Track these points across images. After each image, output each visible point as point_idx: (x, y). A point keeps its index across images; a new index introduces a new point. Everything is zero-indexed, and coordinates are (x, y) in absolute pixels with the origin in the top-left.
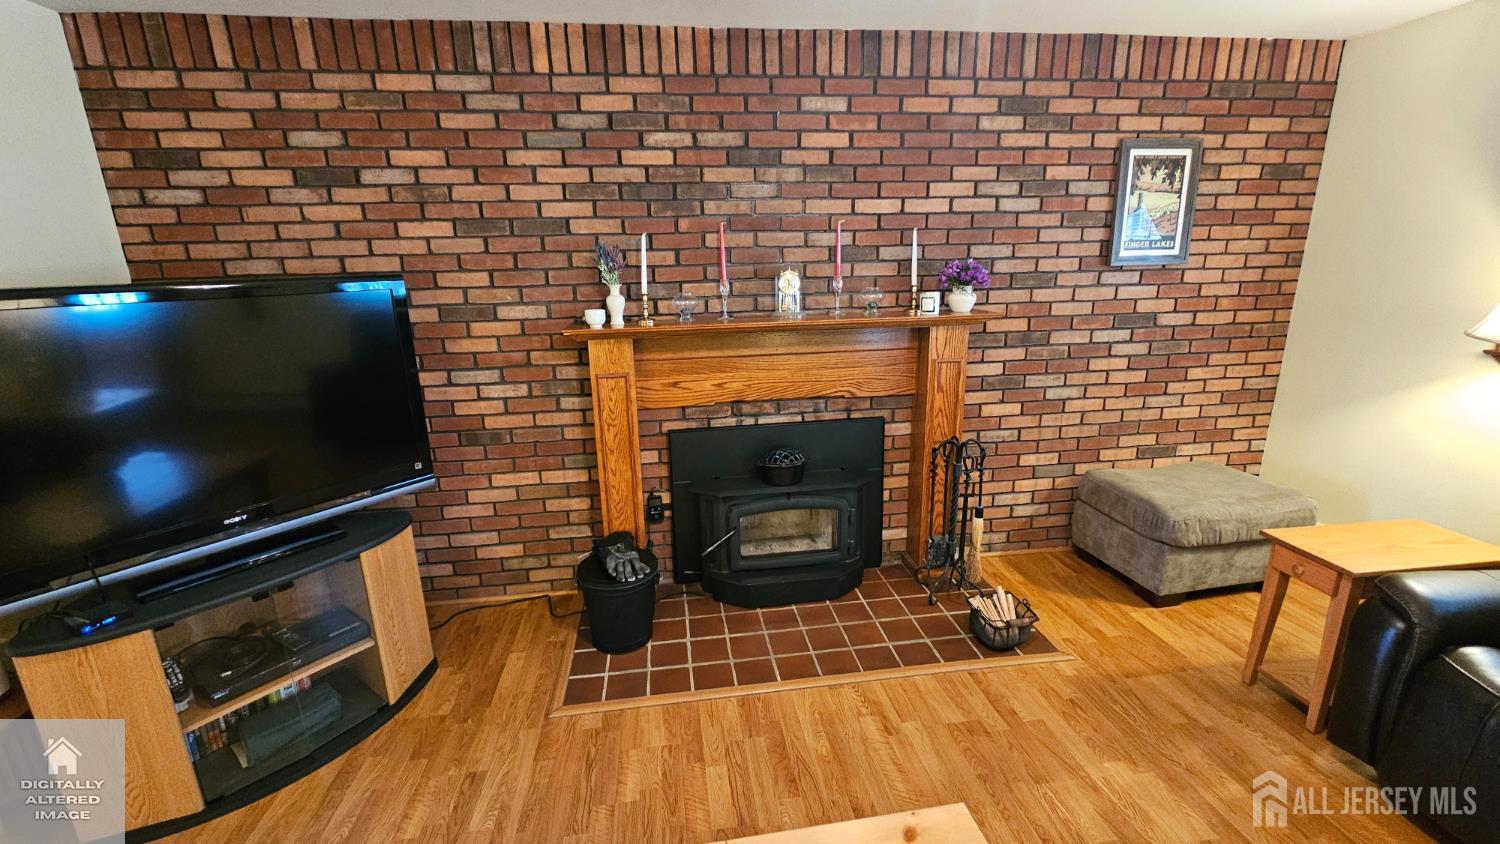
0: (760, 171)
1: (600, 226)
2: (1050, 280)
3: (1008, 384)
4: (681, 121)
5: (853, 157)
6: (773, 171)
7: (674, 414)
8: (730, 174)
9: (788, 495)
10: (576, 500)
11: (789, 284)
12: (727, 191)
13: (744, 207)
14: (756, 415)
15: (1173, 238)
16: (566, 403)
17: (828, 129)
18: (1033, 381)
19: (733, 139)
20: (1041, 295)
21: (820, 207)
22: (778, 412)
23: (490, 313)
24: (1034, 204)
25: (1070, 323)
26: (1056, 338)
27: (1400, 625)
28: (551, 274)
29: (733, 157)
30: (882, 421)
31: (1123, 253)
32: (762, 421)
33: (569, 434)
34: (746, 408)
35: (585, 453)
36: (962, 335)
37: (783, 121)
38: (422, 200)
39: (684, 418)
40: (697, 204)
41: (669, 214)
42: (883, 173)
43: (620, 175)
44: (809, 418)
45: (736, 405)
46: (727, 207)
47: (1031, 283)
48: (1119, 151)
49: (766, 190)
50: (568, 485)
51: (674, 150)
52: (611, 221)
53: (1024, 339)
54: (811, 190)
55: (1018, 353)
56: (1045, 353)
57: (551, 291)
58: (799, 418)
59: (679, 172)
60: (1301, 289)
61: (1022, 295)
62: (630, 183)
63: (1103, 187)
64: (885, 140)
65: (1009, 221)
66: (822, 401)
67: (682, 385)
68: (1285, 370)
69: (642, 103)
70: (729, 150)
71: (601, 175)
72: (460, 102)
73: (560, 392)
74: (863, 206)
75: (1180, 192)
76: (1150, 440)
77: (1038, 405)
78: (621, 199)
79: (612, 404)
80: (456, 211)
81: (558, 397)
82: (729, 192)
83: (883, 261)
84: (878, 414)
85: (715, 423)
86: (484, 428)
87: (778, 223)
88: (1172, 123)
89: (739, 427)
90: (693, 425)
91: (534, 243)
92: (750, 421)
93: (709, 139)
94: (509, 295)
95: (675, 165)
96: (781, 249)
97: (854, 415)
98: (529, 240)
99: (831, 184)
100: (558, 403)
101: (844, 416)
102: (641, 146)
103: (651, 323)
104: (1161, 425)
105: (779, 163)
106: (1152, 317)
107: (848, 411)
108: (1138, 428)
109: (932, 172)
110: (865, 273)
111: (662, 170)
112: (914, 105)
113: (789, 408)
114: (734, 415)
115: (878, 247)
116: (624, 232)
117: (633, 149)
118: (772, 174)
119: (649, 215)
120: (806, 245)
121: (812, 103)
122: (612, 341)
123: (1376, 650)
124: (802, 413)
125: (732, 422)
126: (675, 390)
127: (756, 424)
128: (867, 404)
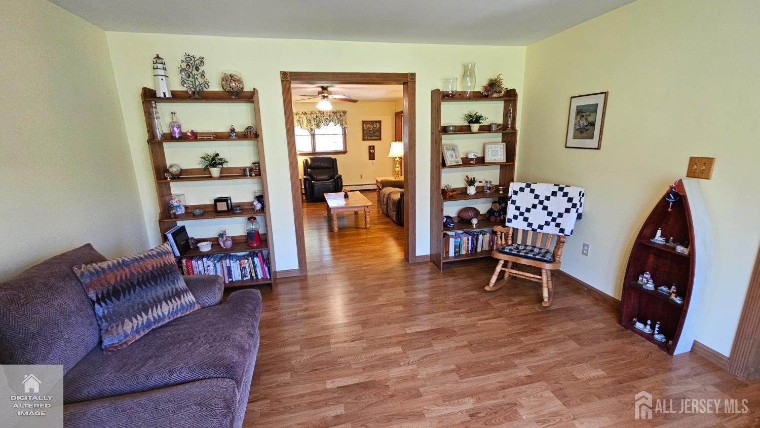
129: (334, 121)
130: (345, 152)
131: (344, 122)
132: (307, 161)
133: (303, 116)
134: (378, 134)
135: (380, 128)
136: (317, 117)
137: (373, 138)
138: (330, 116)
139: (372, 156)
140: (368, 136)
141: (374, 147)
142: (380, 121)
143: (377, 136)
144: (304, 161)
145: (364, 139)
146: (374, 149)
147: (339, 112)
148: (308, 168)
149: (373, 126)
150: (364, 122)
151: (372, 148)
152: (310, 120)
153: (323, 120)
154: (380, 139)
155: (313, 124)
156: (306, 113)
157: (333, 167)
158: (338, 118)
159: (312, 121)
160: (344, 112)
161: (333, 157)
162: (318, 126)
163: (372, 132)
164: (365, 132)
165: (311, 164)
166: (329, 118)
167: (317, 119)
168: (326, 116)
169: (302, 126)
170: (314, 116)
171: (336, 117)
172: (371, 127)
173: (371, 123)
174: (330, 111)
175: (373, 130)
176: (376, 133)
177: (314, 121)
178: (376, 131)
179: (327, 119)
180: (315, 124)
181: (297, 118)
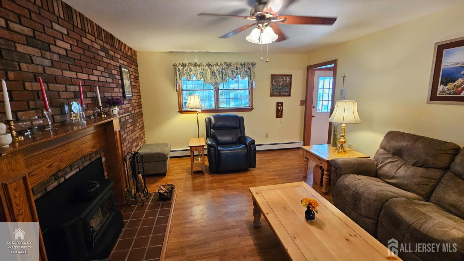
0: (43, 52)
5: (72, 54)
8: (30, 50)
11: (75, 108)
12: (30, 59)
13: (40, 70)
14: (64, 176)
15: (130, 92)
17: (63, 40)
19: (27, 31)
21: (67, 74)
22: (72, 170)
24: (111, 80)
29: (30, 41)
30: (100, 159)
32: (67, 177)
34: (60, 174)
36: (118, 121)
37: (48, 31)
40: (16, 64)
42: (82, 64)
44: (81, 168)
45: (56, 176)
46: (32, 68)
48: (120, 67)
49: (47, 62)
54: (63, 66)
58: (78, 170)
60: (142, 103)
63: (120, 77)
64: (80, 51)
65: (109, 85)
66: (83, 159)
68: (144, 121)
70: (27, 36)
74: (79, 75)
75: (129, 80)
76: (136, 143)
84: (98, 156)
85: (49, 189)
87: (55, 80)
88: (125, 63)
89: (60, 185)
92: (62, 180)
93: (15, 27)
97: (92, 160)
99: (69, 64)
104: (137, 139)
105: (50, 50)
106: (131, 112)
107: (90, 160)
108: (134, 141)
109: (93, 66)
112: (84, 40)
113: (74, 166)
114: (56, 180)
118: (48, 54)
120: (66, 91)
121: (56, 27)
124: (79, 167)
125: (56, 184)
127: (65, 180)
128: (94, 155)
129: (241, 74)
131: (252, 76)
132: (209, 119)
133: (206, 68)
134: (288, 90)
135: (291, 83)
136: (222, 69)
137: (282, 94)
138: (237, 69)
139: (279, 114)
140: (276, 92)
141: (282, 103)
142: (291, 76)
143: (287, 92)
145: (272, 95)
146: (282, 106)
147: (248, 63)
148: (211, 128)
149: (283, 80)
150: (273, 76)
151: (280, 104)
152: (214, 72)
153: (230, 72)
154: (290, 95)
155: (218, 78)
156: (210, 64)
157: (240, 127)
158: (246, 71)
159: (217, 75)
160: (254, 64)
162: (223, 80)
163: (281, 87)
164: (274, 87)
165: (214, 123)
166: (236, 71)
167: (223, 71)
168: (233, 68)
169: (205, 80)
170: (219, 68)
171: (244, 70)
172: (281, 82)
173: (281, 77)
174: (238, 63)
175: (283, 85)
176: (286, 88)
177: (219, 74)
178: (286, 86)
179: (234, 72)
180: (220, 77)
181: (199, 69)
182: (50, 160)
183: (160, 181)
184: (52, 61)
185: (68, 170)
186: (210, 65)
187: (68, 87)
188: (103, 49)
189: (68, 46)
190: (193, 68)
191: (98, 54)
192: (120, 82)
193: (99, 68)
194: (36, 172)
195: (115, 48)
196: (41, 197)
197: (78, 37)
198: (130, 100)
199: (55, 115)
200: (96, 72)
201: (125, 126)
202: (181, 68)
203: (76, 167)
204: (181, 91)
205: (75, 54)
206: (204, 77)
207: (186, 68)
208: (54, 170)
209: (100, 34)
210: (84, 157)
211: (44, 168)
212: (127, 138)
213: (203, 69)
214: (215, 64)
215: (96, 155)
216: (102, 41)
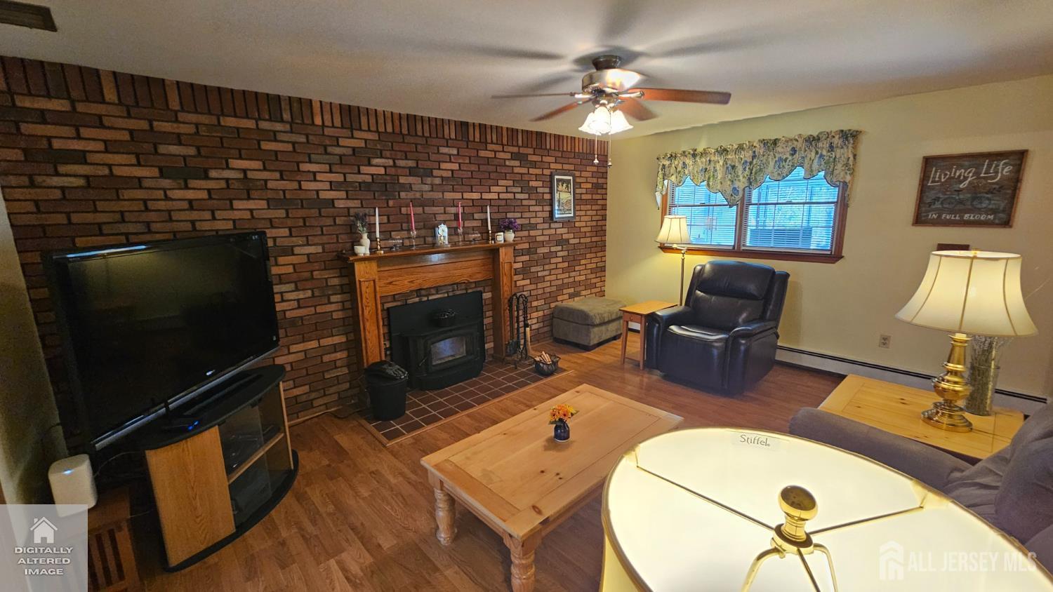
0: (424, 179)
1: (350, 204)
2: (534, 227)
3: (525, 271)
4: (388, 154)
5: (460, 174)
6: (429, 179)
7: (390, 299)
8: (411, 180)
9: (451, 331)
10: (339, 353)
11: (443, 231)
12: (409, 188)
13: (418, 195)
14: (427, 296)
15: (570, 210)
16: (333, 299)
17: (450, 162)
18: (533, 269)
19: (411, 163)
20: (533, 233)
21: (449, 196)
22: (437, 293)
23: (289, 251)
24: (526, 196)
25: (543, 244)
26: (539, 251)
27: (657, 325)
28: (324, 228)
29: (412, 172)
30: (481, 293)
31: (557, 216)
32: (430, 298)
33: (335, 316)
34: (423, 292)
35: (344, 326)
36: (511, 250)
37: (433, 157)
38: (248, 187)
39: (395, 300)
40: (397, 193)
41: (384, 198)
42: (474, 182)
43: (359, 178)
44: (451, 294)
45: (418, 292)
46: (411, 195)
47: (528, 228)
48: (551, 176)
49: (427, 188)
50: (335, 345)
51: (385, 167)
52: (356, 201)
53: (529, 252)
54: (446, 188)
55: (526, 258)
56: (535, 257)
57: (324, 238)
58: (446, 295)
59: (388, 178)
60: (607, 228)
61: (526, 233)
62: (364, 182)
63: (547, 190)
64: (474, 168)
65: (519, 203)
66: (455, 286)
67: (394, 283)
69: (369, 144)
70: (410, 168)
71: (350, 178)
72: (274, 137)
73: (330, 293)
74: (466, 195)
75: (570, 192)
76: (572, 290)
77: (536, 280)
78: (360, 190)
79: (367, 295)
80: (270, 195)
81: (329, 296)
82: (411, 188)
83: (476, 220)
84: (479, 289)
85: (410, 301)
86: (285, 318)
87: (433, 203)
88: (566, 167)
89: (420, 302)
90: (399, 303)
91: (314, 212)
92: (425, 299)
93: (401, 163)
94: (301, 241)
95: (386, 174)
96: (435, 214)
97: (469, 291)
98: (313, 211)
99: (453, 186)
100: (329, 299)
101: (464, 292)
102: (370, 164)
103: (382, 252)
104: (576, 284)
105: (432, 176)
106: (567, 240)
107: (466, 289)
108: (568, 286)
109: (491, 182)
110: (469, 225)
111: (380, 177)
112: (483, 153)
113: (442, 290)
114: (417, 296)
115: (473, 214)
116: (362, 207)
117: (365, 166)
118: (429, 180)
119: (375, 198)
120: (445, 213)
121: (444, 150)
122: (367, 262)
123: (653, 335)
124: (447, 292)
125: (417, 300)
126: (391, 286)
127: (428, 300)
128: (473, 285)
129: (806, 165)
130: (833, 256)
132: (703, 269)
133: (716, 158)
134: (997, 203)
135: (1018, 180)
136: (754, 157)
137: (966, 217)
138: (794, 151)
140: (941, 211)
142: (1023, 154)
143: (993, 211)
144: (699, 268)
145: (919, 221)
147: (828, 135)
148: (699, 289)
149: (977, 174)
150: (931, 160)
152: (733, 167)
153: (772, 164)
154: (1005, 224)
155: (741, 178)
156: (725, 150)
157: (769, 297)
158: (822, 156)
159: (740, 168)
160: (850, 136)
161: (779, 266)
162: (753, 181)
163: (965, 196)
164: (930, 195)
166: (790, 158)
167: (755, 162)
168: (781, 149)
169: (711, 184)
170: (746, 156)
171: (817, 153)
172: (966, 178)
173: (967, 163)
174: (797, 137)
175: (973, 188)
176: (988, 199)
177: (745, 169)
178: (989, 192)
179: (786, 160)
180: (744, 177)
181: (702, 162)
182: (411, 276)
183: (573, 355)
184: (432, 185)
185: (433, 291)
186: (723, 151)
187: (447, 209)
188: (515, 156)
189: (456, 167)
190: (689, 161)
191: (506, 166)
192: (547, 197)
193: (501, 183)
194: (397, 283)
195: (546, 149)
196: (401, 305)
197: (473, 153)
198: (567, 223)
199: (428, 237)
200: (494, 189)
201: (548, 260)
202: (667, 163)
203: (444, 291)
204: (668, 208)
205: (464, 172)
206: (709, 178)
207: (676, 163)
208: (414, 287)
209: (515, 138)
210: (457, 284)
211: (406, 282)
212: (547, 278)
213: (710, 161)
214: (735, 146)
215: (476, 287)
216: (518, 146)
